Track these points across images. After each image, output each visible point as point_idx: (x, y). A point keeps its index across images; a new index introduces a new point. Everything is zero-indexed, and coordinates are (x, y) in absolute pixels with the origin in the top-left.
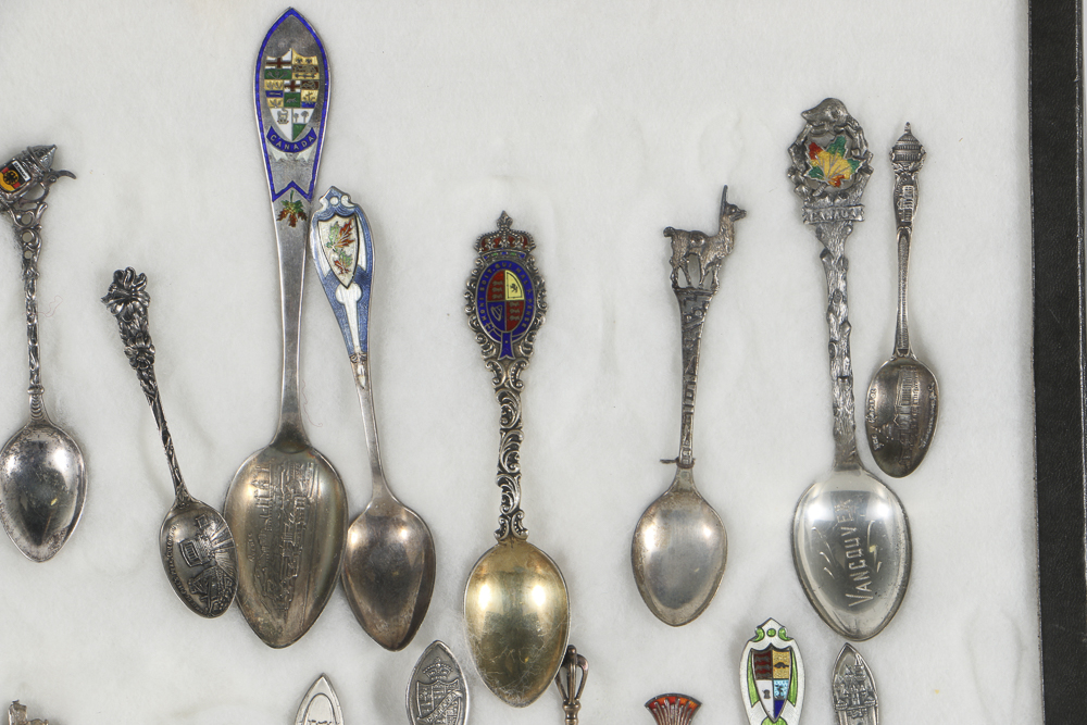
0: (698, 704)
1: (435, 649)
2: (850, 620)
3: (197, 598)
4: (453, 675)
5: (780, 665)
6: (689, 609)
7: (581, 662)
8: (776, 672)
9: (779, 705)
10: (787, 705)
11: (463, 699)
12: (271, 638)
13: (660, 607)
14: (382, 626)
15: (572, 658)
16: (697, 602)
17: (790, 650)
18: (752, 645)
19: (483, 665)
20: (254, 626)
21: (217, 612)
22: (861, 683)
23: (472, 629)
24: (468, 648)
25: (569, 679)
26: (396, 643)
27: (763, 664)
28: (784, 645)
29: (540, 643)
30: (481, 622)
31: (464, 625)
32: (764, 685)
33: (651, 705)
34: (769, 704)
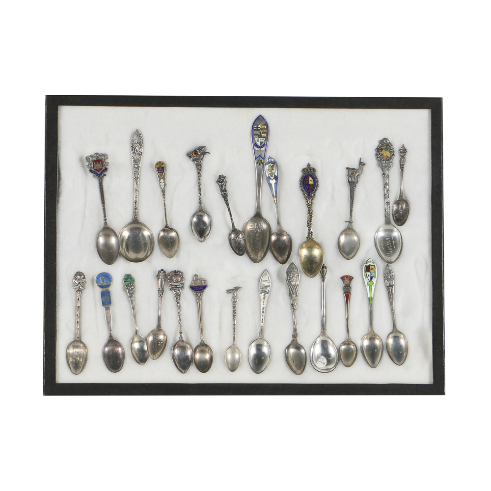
0: (353, 278)
1: (292, 264)
2: (388, 259)
3: (237, 251)
4: (296, 270)
5: (372, 269)
6: (351, 256)
7: (326, 268)
8: (371, 271)
9: (371, 278)
10: (373, 278)
11: (298, 276)
12: (255, 261)
13: (344, 255)
14: (280, 259)
15: (324, 267)
16: (353, 254)
17: (374, 265)
18: (365, 264)
19: (304, 268)
20: (250, 258)
21: (242, 255)
22: (390, 273)
23: (301, 260)
24: (300, 264)
25: (323, 272)
26: (283, 263)
27: (368, 269)
28: (373, 264)
29: (316, 263)
30: (303, 258)
31: (299, 259)
32: (368, 273)
33: (342, 278)
34: (369, 278)
